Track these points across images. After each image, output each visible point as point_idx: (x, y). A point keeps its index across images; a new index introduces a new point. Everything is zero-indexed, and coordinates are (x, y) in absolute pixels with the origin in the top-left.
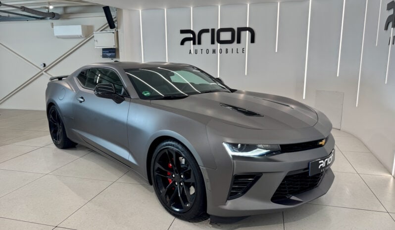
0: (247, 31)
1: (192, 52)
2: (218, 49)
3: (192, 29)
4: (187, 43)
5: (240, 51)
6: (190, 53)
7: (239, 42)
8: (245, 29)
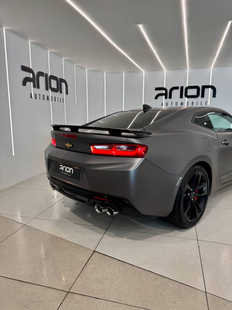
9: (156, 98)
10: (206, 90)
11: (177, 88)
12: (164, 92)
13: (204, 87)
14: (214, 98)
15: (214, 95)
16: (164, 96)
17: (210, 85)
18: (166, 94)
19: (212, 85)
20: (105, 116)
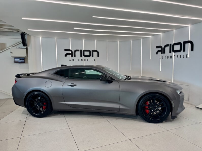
0: (96, 52)
1: (71, 60)
2: (83, 59)
3: (71, 49)
4: (68, 56)
5: (93, 60)
6: (70, 60)
7: (93, 56)
8: (95, 51)
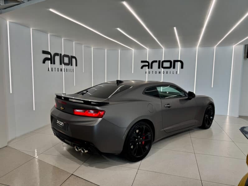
9: (142, 68)
10: (176, 63)
11: (156, 61)
12: (147, 64)
13: (175, 61)
14: (182, 69)
15: (182, 67)
16: (147, 67)
17: (179, 60)
18: (148, 66)
19: (181, 60)
20: (93, 86)
